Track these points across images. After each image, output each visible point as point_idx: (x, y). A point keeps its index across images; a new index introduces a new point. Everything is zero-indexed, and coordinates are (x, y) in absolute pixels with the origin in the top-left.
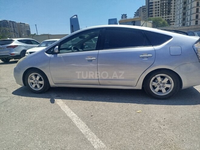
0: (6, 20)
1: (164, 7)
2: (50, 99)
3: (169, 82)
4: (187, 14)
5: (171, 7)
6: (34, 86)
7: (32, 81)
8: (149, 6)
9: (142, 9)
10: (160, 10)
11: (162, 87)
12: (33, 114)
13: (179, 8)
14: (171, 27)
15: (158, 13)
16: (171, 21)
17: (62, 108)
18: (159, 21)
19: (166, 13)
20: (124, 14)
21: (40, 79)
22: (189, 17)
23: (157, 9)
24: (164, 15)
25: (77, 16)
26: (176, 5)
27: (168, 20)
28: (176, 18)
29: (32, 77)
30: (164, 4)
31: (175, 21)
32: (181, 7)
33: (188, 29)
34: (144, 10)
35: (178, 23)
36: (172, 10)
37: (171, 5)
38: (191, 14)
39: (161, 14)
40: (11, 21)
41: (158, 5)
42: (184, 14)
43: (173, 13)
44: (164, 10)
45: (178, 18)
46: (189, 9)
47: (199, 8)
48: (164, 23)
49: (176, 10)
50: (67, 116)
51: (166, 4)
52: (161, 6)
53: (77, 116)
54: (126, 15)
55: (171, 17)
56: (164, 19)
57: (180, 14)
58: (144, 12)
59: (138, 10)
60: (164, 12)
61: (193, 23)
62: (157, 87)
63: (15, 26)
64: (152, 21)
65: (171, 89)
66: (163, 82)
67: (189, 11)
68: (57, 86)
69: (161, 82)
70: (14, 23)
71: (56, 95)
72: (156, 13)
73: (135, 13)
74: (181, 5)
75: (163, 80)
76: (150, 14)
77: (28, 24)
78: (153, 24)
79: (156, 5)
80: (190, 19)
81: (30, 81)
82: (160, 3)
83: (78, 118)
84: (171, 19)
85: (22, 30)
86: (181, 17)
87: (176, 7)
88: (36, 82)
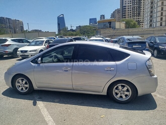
0: (3, 17)
1: (135, 10)
2: (33, 101)
3: (128, 90)
4: (154, 17)
5: (141, 11)
6: (20, 88)
7: (19, 84)
8: (123, 9)
9: (117, 11)
10: (131, 13)
11: (122, 94)
12: (17, 118)
13: (147, 12)
14: (140, 28)
15: (130, 15)
16: (141, 21)
17: (41, 111)
18: (131, 22)
19: (136, 15)
20: (102, 15)
21: (26, 83)
22: (155, 19)
23: (130, 12)
24: (135, 16)
25: (63, 15)
26: (145, 8)
27: (138, 20)
28: (145, 20)
29: (19, 81)
30: (135, 8)
31: (144, 22)
32: (149, 11)
33: (154, 30)
34: (119, 12)
35: (147, 24)
36: (142, 13)
37: (141, 8)
38: (157, 17)
39: (132, 16)
40: (7, 18)
41: (130, 8)
42: (151, 16)
43: (142, 15)
44: (135, 12)
45: (147, 20)
46: (155, 12)
47: (163, 12)
48: (135, 24)
49: (145, 13)
50: (44, 120)
51: (137, 8)
52: (132, 9)
53: (53, 120)
54: (104, 15)
55: (141, 18)
56: (135, 20)
57: (148, 16)
58: (119, 13)
59: (114, 12)
60: (135, 15)
61: (158, 24)
62: (118, 94)
63: (10, 23)
64: (124, 22)
65: (129, 95)
66: (123, 90)
67: (155, 15)
68: (39, 89)
69: (122, 90)
70: (10, 20)
71: (39, 97)
72: (128, 15)
73: (111, 14)
74: (149, 9)
75: (123, 88)
76: (124, 16)
77: (21, 21)
78: (126, 25)
79: (128, 8)
80: (156, 21)
81: (17, 84)
82: (131, 7)
83: (53, 122)
84: (141, 20)
85: (17, 26)
86: (148, 19)
87: (145, 11)
88: (22, 85)
